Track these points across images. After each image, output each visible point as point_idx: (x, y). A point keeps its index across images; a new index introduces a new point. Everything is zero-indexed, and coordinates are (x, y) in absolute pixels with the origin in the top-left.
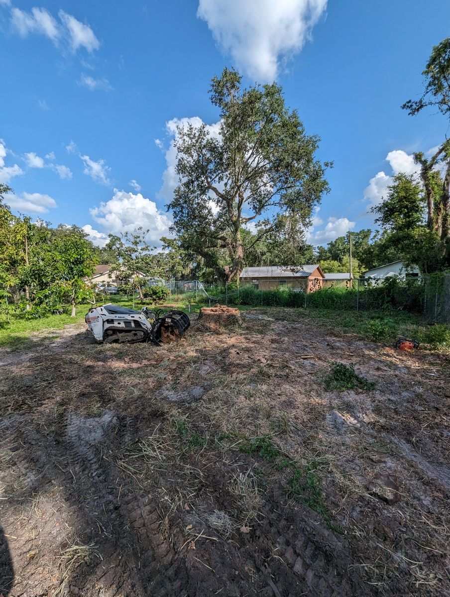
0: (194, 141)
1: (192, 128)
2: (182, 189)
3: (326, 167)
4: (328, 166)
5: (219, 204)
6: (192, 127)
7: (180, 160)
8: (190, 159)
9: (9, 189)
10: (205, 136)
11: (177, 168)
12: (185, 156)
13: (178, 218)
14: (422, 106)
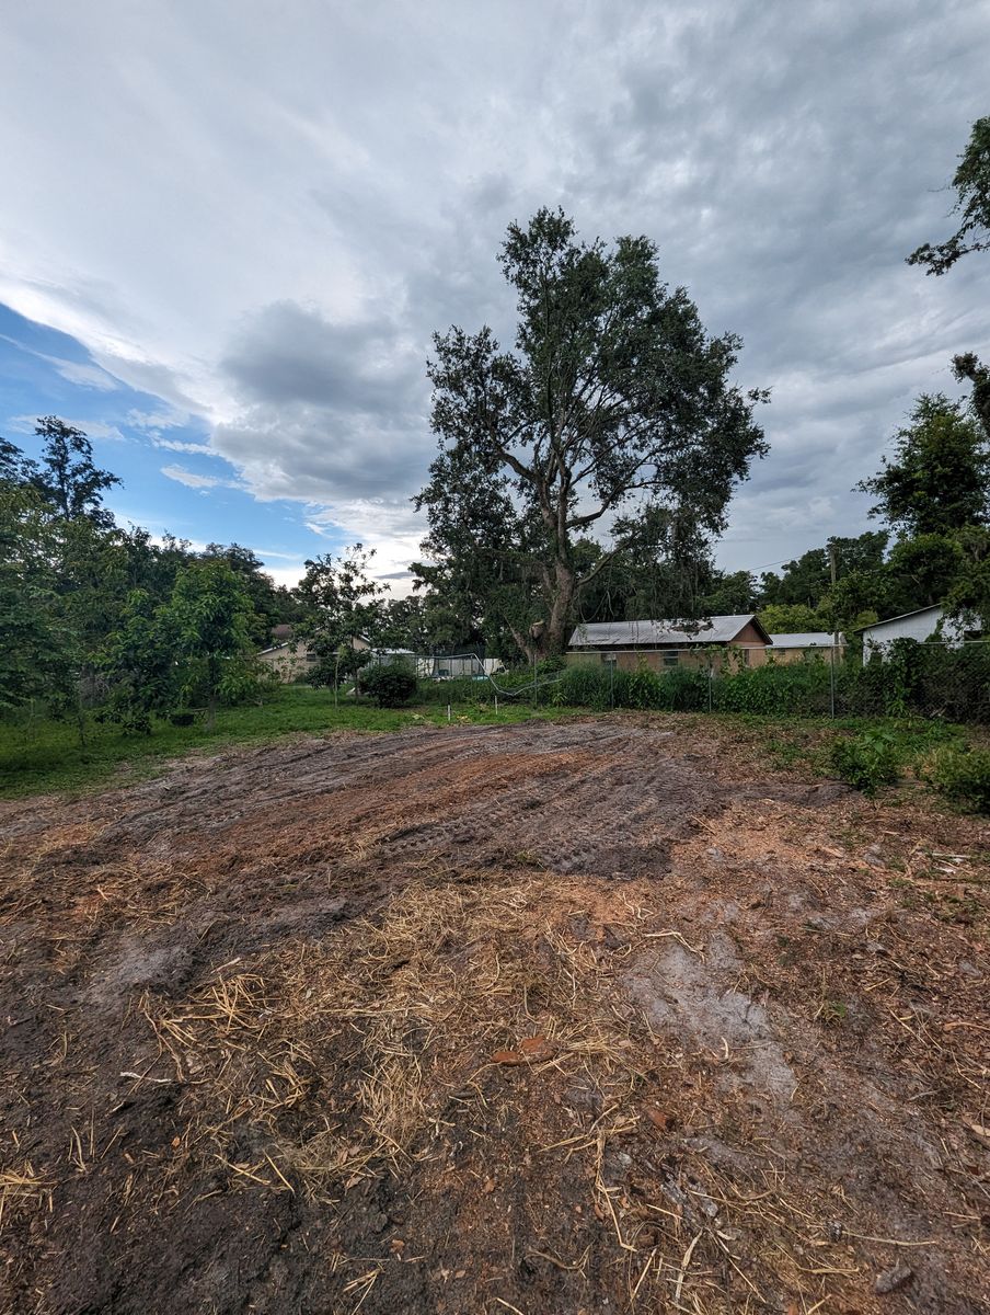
0: (467, 363)
1: (464, 338)
2: (448, 461)
3: (754, 401)
4: (757, 399)
5: (526, 491)
6: (463, 335)
7: (439, 403)
8: (461, 400)
9: (116, 480)
10: (488, 351)
11: (434, 420)
12: (451, 395)
13: (439, 524)
14: (956, 255)
